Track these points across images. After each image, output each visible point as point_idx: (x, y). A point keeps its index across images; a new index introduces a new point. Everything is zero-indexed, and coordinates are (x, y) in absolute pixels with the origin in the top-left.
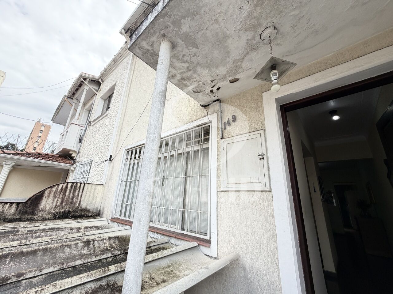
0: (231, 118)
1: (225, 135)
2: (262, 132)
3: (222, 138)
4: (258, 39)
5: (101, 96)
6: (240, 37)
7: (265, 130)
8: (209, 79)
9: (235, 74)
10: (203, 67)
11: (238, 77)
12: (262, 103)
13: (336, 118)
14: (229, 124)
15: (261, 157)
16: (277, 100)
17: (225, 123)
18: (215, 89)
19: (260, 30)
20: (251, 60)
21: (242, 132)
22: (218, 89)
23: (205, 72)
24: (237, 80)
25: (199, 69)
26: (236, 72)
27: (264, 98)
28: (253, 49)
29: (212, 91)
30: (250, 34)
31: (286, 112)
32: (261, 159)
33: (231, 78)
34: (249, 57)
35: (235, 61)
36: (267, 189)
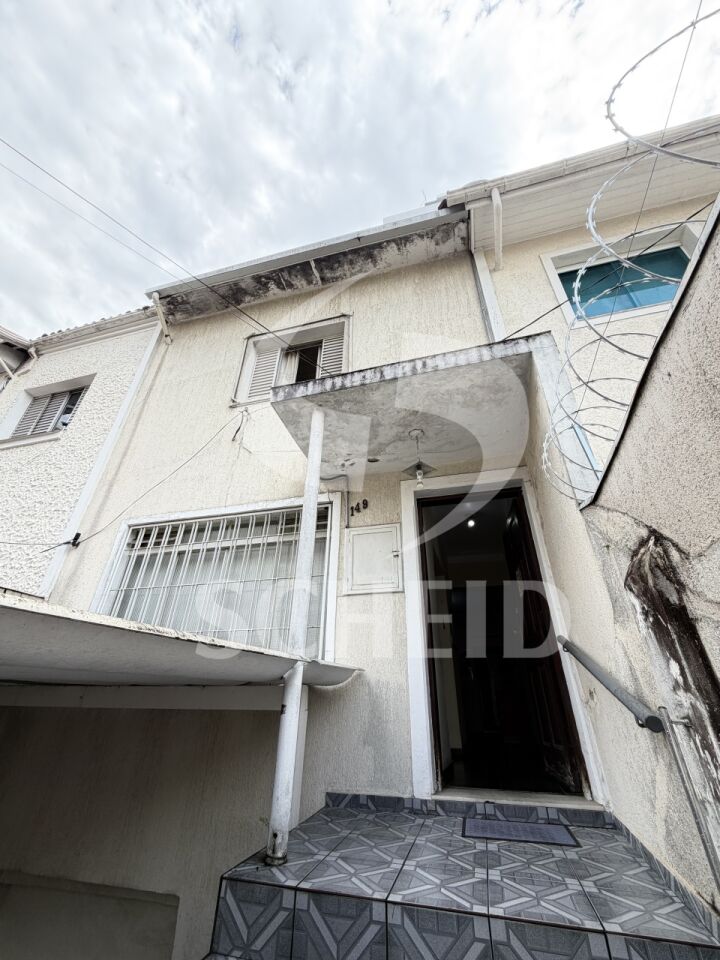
0: (361, 502)
1: (352, 524)
2: (398, 525)
3: (347, 527)
4: (407, 434)
5: (30, 387)
6: (392, 428)
7: (401, 523)
8: (345, 452)
9: (376, 455)
10: (344, 439)
11: (378, 458)
12: (399, 492)
13: (471, 523)
14: (358, 510)
15: (395, 554)
16: (415, 492)
17: (352, 508)
18: (347, 464)
19: (410, 429)
20: (396, 447)
21: (374, 523)
22: (352, 464)
23: (345, 445)
24: (376, 461)
25: (339, 441)
26: (378, 453)
27: (402, 487)
28: (400, 440)
29: (343, 465)
30: (401, 430)
31: (423, 506)
32: (395, 556)
33: (371, 458)
34: (395, 444)
35: (380, 444)
36: (400, 589)
